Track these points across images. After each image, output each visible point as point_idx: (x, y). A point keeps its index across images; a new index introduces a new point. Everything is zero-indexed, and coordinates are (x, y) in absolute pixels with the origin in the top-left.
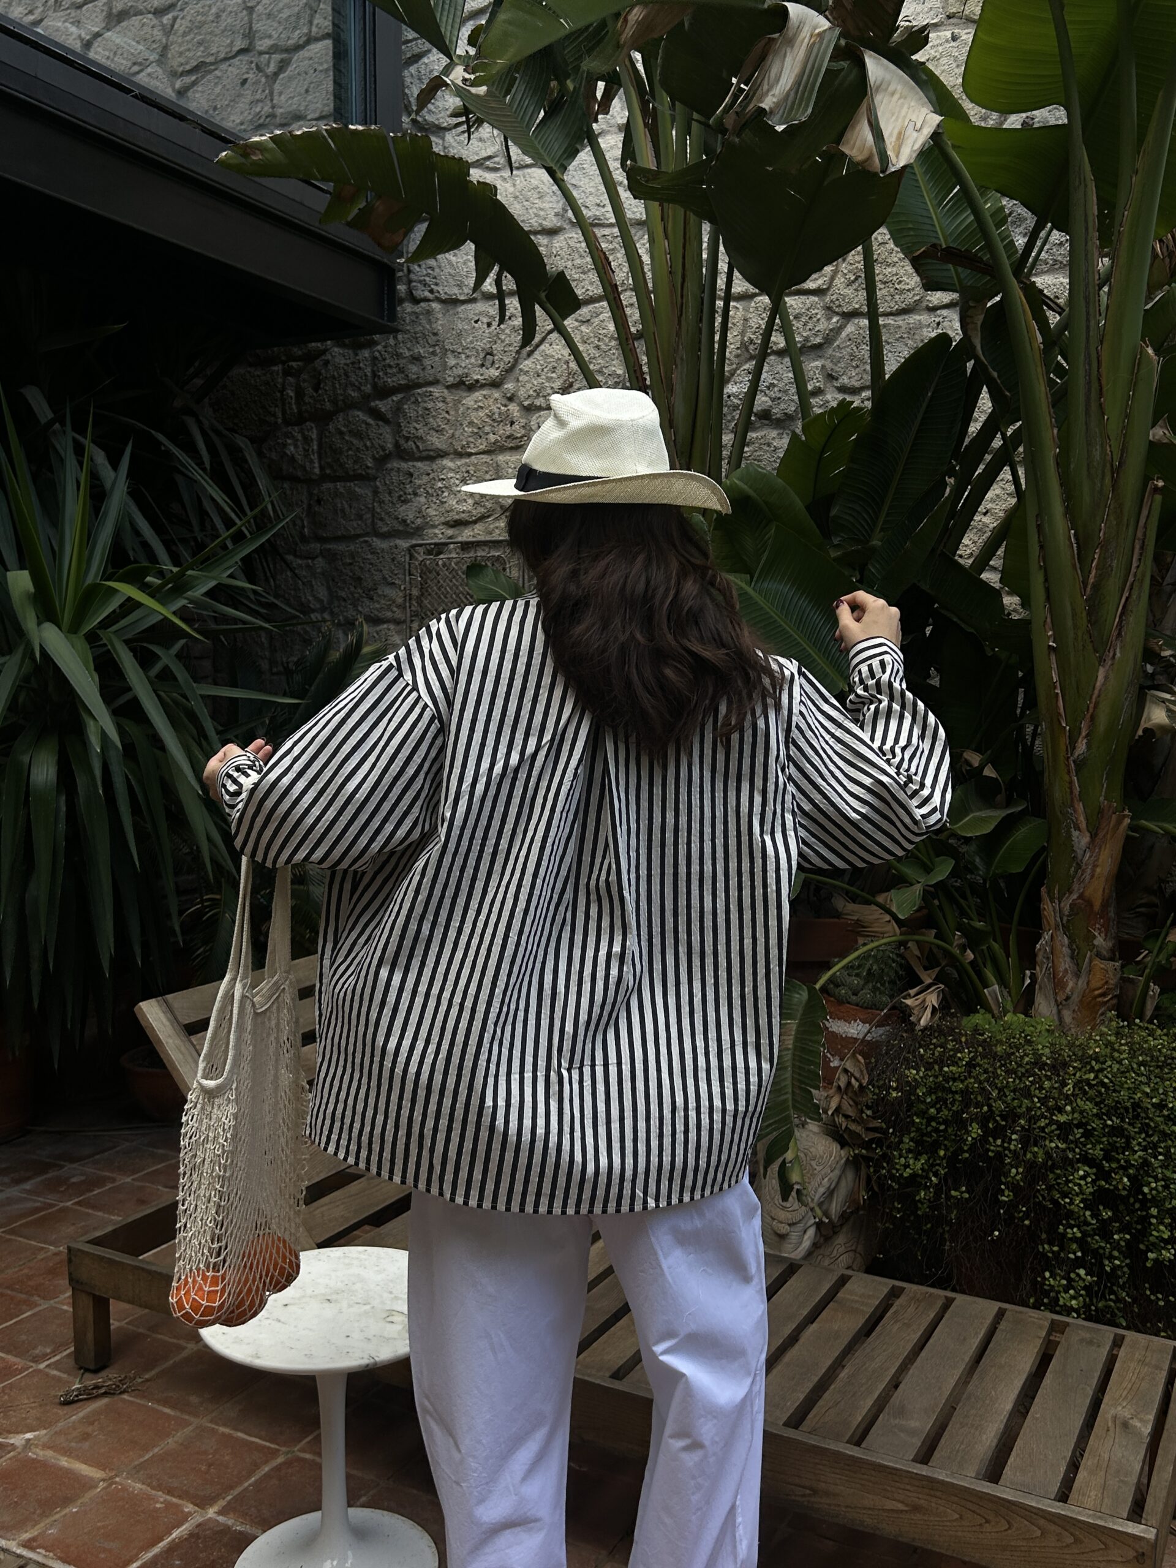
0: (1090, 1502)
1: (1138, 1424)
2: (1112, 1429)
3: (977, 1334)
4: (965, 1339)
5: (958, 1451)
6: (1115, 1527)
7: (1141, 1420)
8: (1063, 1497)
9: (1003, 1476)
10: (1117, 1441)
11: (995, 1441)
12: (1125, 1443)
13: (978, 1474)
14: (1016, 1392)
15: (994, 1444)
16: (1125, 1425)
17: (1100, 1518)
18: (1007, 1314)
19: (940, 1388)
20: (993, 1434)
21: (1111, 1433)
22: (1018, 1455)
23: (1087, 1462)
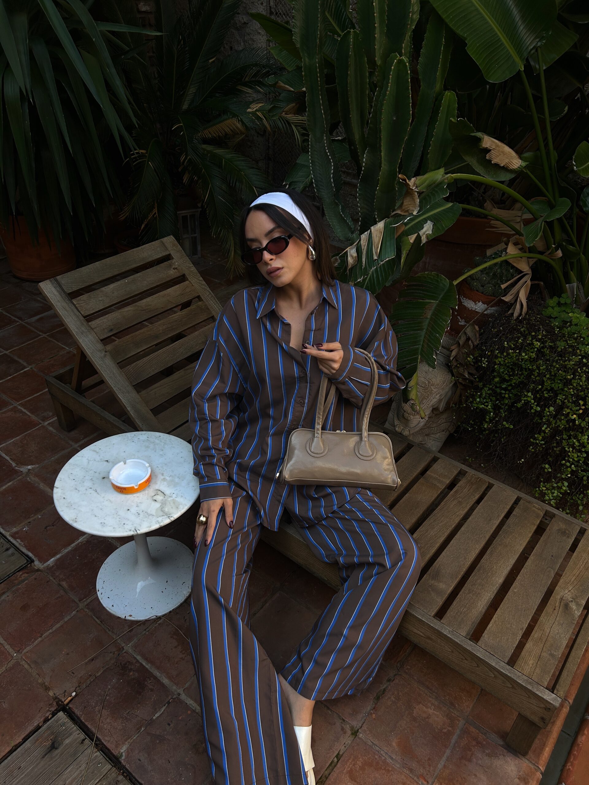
0: (527, 670)
1: (574, 607)
2: (557, 608)
3: (499, 516)
4: (490, 520)
5: (461, 613)
6: (537, 693)
7: (578, 605)
8: (512, 662)
9: (482, 639)
10: (558, 619)
11: (486, 608)
12: (562, 622)
13: (467, 634)
14: (509, 568)
15: (484, 611)
16: (567, 606)
17: (530, 683)
18: (521, 502)
19: (465, 559)
20: (486, 601)
21: (556, 612)
22: (495, 621)
23: (535, 634)
